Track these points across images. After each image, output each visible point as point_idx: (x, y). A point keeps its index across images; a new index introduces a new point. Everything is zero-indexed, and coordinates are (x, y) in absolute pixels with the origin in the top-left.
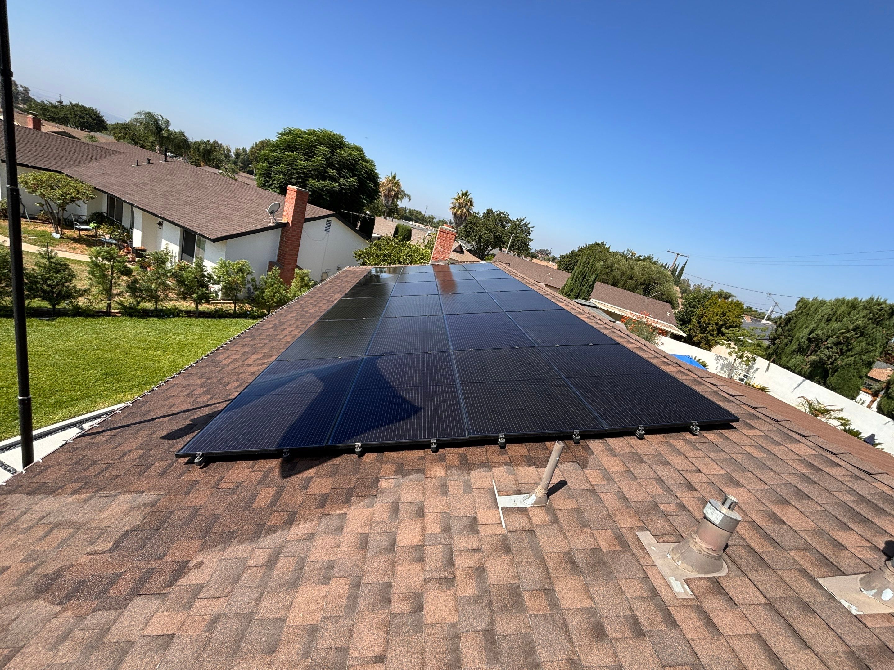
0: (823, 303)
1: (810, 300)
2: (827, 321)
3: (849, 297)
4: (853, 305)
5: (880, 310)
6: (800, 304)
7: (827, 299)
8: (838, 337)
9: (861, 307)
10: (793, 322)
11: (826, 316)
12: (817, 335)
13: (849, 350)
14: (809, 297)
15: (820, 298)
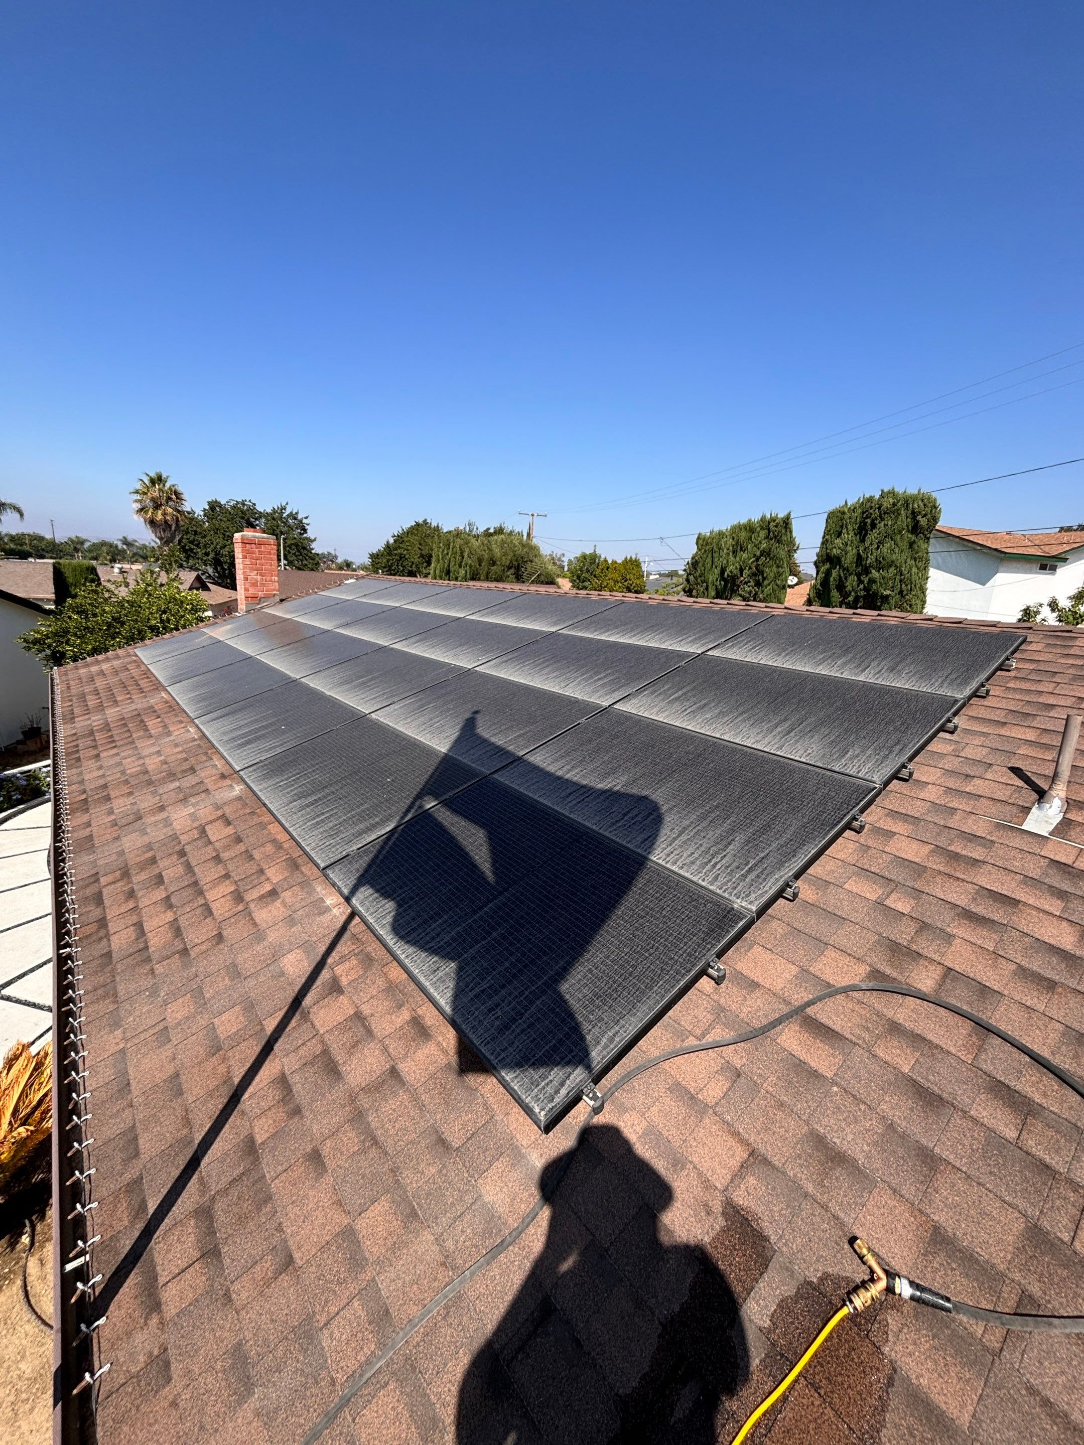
0: (721, 534)
1: (708, 534)
2: (733, 553)
3: (744, 521)
4: (749, 528)
5: (776, 526)
6: (701, 542)
7: (724, 529)
8: (750, 568)
9: (758, 529)
10: (700, 565)
11: (731, 548)
12: (731, 572)
13: (764, 579)
14: (706, 532)
15: (716, 529)
